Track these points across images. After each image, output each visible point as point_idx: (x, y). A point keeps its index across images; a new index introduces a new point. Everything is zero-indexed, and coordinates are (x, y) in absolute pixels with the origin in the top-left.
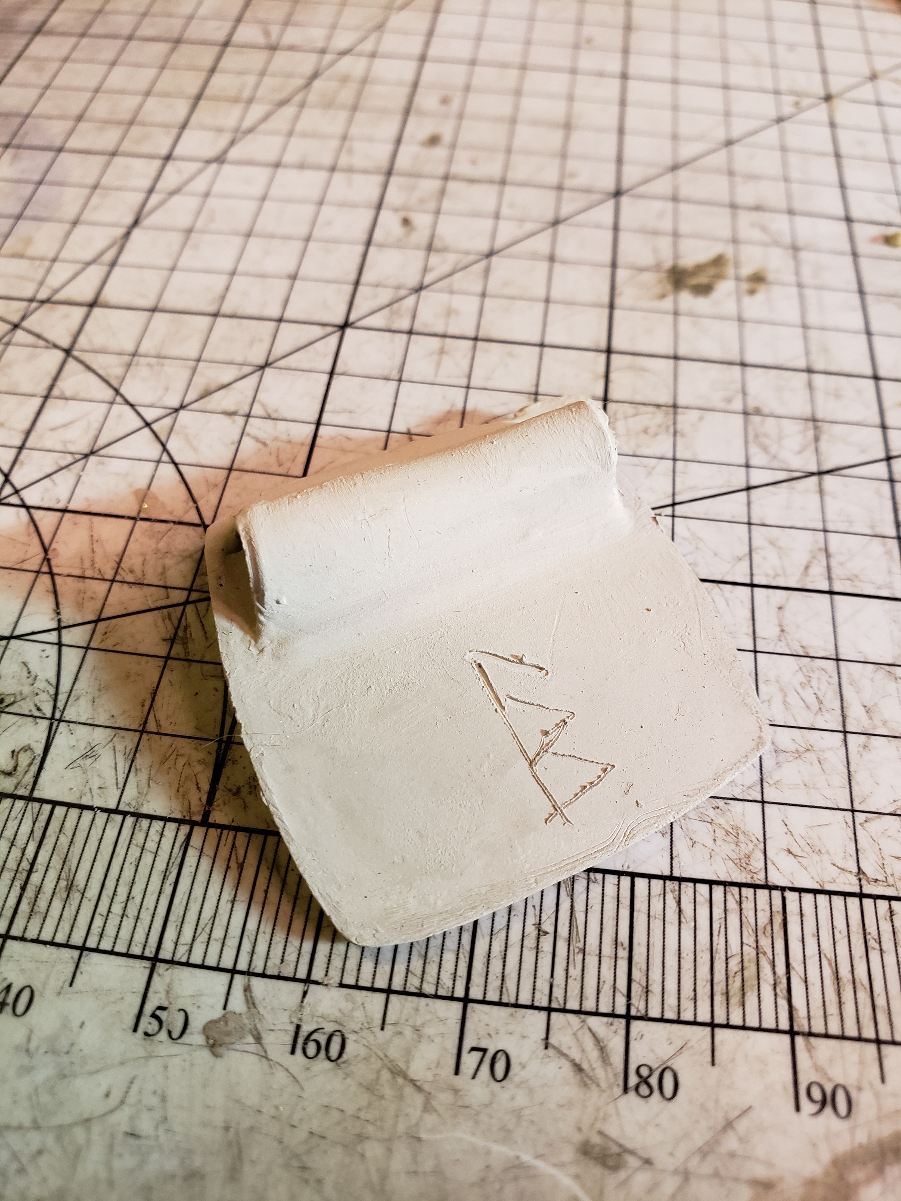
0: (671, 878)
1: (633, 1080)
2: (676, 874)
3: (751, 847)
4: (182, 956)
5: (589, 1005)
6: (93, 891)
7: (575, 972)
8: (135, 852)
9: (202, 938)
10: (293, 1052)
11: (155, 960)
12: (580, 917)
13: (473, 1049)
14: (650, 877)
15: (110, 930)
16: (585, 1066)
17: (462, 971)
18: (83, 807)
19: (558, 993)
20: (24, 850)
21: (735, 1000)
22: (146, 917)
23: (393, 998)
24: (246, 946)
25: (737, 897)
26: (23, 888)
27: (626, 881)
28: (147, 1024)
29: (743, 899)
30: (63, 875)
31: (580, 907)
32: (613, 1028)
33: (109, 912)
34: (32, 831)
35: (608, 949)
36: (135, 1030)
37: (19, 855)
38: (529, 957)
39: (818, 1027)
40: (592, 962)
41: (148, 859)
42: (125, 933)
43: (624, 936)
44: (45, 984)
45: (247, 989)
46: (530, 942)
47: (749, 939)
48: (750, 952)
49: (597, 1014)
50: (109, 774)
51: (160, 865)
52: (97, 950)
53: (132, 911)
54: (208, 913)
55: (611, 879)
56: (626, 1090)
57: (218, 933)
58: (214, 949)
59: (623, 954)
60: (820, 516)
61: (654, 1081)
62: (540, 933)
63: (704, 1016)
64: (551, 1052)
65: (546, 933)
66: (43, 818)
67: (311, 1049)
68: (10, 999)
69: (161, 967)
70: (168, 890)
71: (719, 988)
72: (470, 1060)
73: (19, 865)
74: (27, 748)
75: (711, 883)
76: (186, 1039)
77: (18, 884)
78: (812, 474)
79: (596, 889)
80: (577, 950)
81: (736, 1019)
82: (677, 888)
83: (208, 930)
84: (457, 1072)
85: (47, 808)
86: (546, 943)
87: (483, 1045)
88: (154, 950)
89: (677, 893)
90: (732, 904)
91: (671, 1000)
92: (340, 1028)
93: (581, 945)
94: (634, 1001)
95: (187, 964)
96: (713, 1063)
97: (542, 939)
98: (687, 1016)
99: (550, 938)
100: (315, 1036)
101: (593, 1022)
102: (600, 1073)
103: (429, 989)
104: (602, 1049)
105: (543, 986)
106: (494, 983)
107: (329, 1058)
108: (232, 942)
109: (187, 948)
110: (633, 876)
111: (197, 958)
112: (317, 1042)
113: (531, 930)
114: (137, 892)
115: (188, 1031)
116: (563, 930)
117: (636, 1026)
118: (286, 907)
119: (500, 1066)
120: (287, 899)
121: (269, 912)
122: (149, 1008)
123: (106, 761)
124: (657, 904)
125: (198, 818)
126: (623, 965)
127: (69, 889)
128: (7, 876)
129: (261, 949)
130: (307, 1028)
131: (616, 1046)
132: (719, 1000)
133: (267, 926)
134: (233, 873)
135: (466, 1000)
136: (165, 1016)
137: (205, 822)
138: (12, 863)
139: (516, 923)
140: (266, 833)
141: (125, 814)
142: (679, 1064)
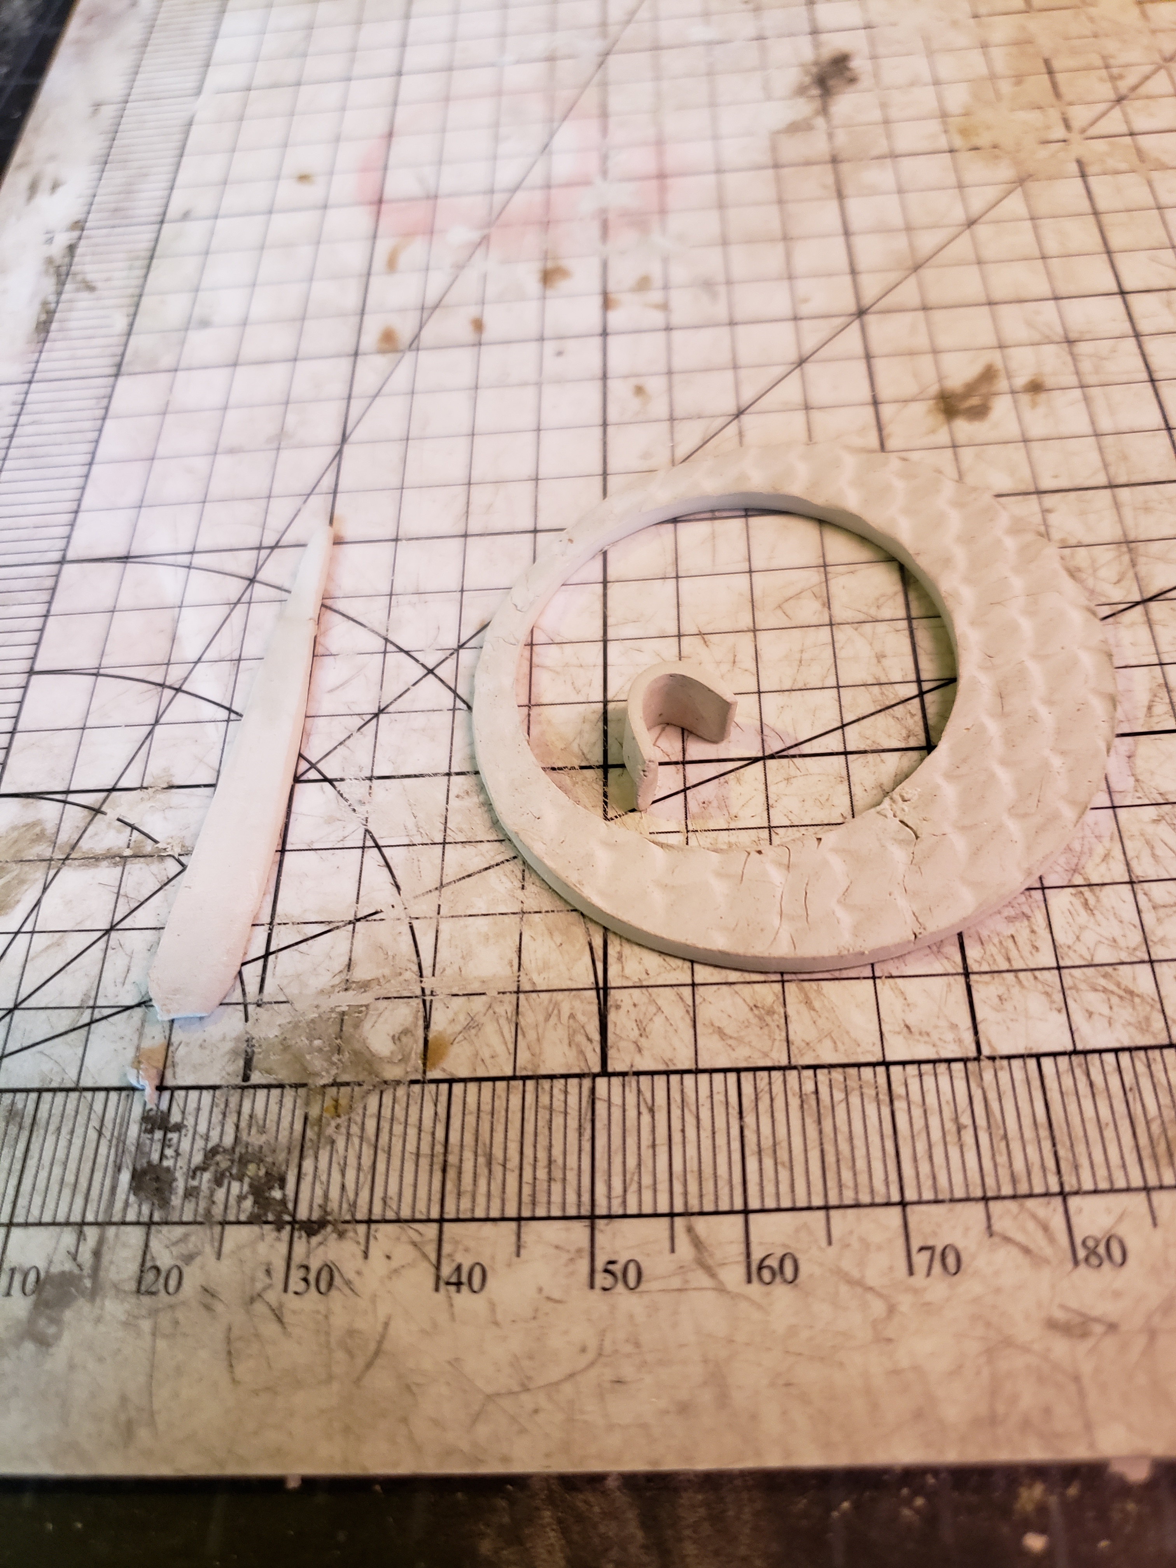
0: (1075, 1052)
1: (1081, 1253)
2: (1080, 1047)
3: (1148, 1008)
4: (617, 1210)
5: (1023, 1189)
6: (513, 1163)
7: (1002, 1159)
8: (544, 1115)
9: (633, 1188)
10: (749, 1281)
11: (592, 1218)
12: (995, 1105)
13: (922, 1249)
14: (1054, 1055)
15: (542, 1198)
16: (1032, 1246)
17: (893, 1176)
18: (480, 1080)
19: (990, 1181)
20: (433, 1134)
21: (1164, 1163)
22: (571, 1176)
23: (833, 1213)
24: (678, 1188)
25: (1145, 1060)
26: (444, 1171)
27: (1032, 1063)
28: (602, 1279)
29: (1151, 1061)
30: (480, 1151)
31: (992, 1096)
32: (1052, 1206)
33: (535, 1178)
34: (436, 1114)
35: (1029, 1133)
36: (592, 1286)
37: (430, 1138)
38: (954, 1152)
40: (1016, 1146)
41: (558, 1121)
42: (556, 1198)
44: (493, 1258)
45: (690, 1230)
46: (952, 1138)
49: (1031, 1196)
50: (496, 1041)
51: (573, 1123)
52: (533, 1218)
53: (557, 1174)
54: (632, 1162)
55: (1016, 1064)
56: (1076, 1262)
57: (647, 1180)
58: (647, 1196)
59: (1044, 1133)
60: (1153, 650)
61: (1101, 1250)
62: (959, 1129)
63: (1137, 1182)
64: (996, 1239)
65: (965, 1127)
66: (443, 1099)
67: (766, 1275)
68: (464, 1279)
69: (600, 1224)
70: (587, 1146)
71: (1146, 1153)
72: (921, 1260)
73: (433, 1149)
74: (406, 1032)
75: (1116, 1051)
76: (643, 1287)
77: (437, 1168)
78: (1137, 603)
79: (1004, 1076)
80: (999, 1138)
81: (1169, 1180)
82: (1083, 1061)
83: (636, 1178)
84: (911, 1272)
85: (444, 1087)
86: (968, 1136)
87: (930, 1243)
88: (589, 1208)
89: (1084, 1066)
90: (1141, 1069)
91: (1102, 1172)
92: (788, 1251)
93: (1002, 1132)
94: (1065, 1178)
95: (625, 1216)
96: (1155, 1224)
97: (963, 1133)
98: (1121, 1183)
99: (970, 1130)
100: (767, 1263)
101: (1030, 1203)
102: (1048, 1251)
103: (865, 1198)
104: (1046, 1228)
105: (974, 1177)
106: (927, 1183)
107: (785, 1281)
108: (663, 1186)
109: (620, 1200)
110: (1038, 1057)
111: (632, 1209)
112: (770, 1268)
113: (950, 1126)
114: (557, 1152)
115: (644, 1279)
116: (981, 1121)
117: (1073, 1202)
118: (706, 1143)
119: (951, 1260)
120: (705, 1134)
121: (692, 1151)
122: (600, 1264)
123: (490, 1029)
124: (1067, 1081)
125: (597, 1069)
126: (1047, 1145)
127: (489, 1163)
128: (424, 1163)
129: (693, 1188)
130: (756, 1256)
131: (1058, 1223)
132: (1148, 1164)
133: (692, 1165)
134: (646, 1118)
135: (903, 1204)
136: (617, 1268)
137: (605, 1072)
138: (425, 1149)
139: (934, 1122)
140: (668, 1073)
141: (524, 1078)
142: (1122, 1231)
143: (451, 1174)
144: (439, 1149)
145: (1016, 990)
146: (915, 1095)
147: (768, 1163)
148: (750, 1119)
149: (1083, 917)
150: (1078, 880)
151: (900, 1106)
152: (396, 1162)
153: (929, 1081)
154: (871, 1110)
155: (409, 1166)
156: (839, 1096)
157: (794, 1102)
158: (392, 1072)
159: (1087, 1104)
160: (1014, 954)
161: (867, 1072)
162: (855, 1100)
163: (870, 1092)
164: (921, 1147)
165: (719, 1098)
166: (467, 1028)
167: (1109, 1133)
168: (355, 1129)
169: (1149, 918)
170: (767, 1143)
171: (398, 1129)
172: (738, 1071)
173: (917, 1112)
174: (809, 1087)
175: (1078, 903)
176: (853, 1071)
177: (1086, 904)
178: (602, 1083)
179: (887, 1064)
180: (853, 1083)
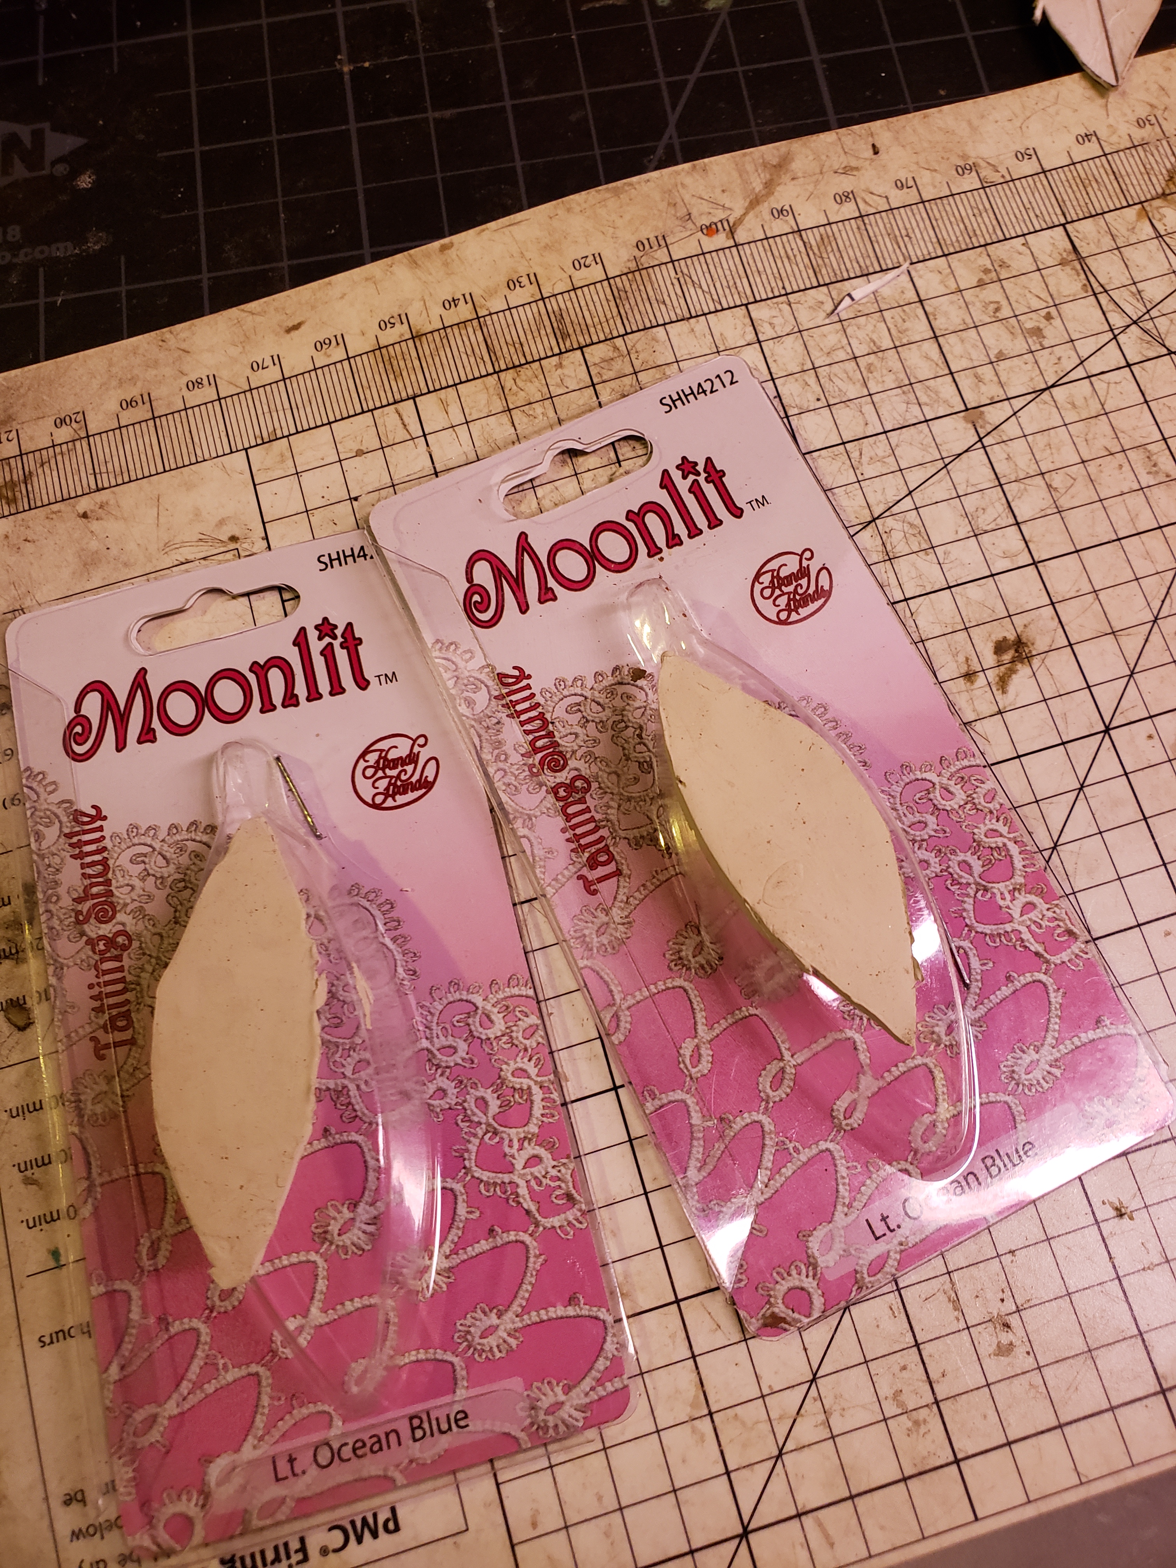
0: (867, 275)
1: (851, 196)
2: (865, 277)
4: (1035, 177)
5: (877, 216)
6: (1086, 183)
7: (888, 226)
8: (1082, 204)
9: (1032, 186)
10: (974, 163)
11: (1044, 172)
12: (896, 247)
13: (911, 187)
14: (875, 272)
15: (1069, 174)
16: (870, 195)
17: (930, 212)
18: (1117, 209)
19: (891, 216)
21: (825, 236)
22: (1059, 184)
23: (949, 194)
24: (1014, 190)
25: (837, 277)
27: (884, 267)
28: (1031, 152)
31: (898, 251)
32: (865, 211)
33: (1074, 179)
34: (1129, 193)
35: (880, 238)
36: (1033, 149)
38: (908, 226)
39: (790, 236)
40: (884, 232)
41: (1075, 204)
42: (1062, 175)
43: (876, 245)
44: (1078, 148)
45: (1003, 177)
46: (910, 231)
47: (827, 261)
48: (824, 255)
49: (874, 214)
50: (1118, 226)
51: (1068, 203)
52: (1068, 165)
53: (1066, 184)
54: (1037, 195)
55: (890, 266)
56: (852, 192)
57: (1028, 190)
58: (1025, 185)
59: (873, 239)
61: (843, 199)
62: (908, 236)
63: (834, 226)
64: (884, 195)
65: (906, 238)
67: (968, 167)
68: (1085, 138)
69: (1040, 171)
71: (832, 239)
72: (911, 183)
76: (1014, 153)
79: (895, 260)
80: (891, 235)
81: (822, 229)
82: (863, 272)
83: (1033, 190)
84: (914, 178)
85: (1131, 203)
86: (904, 232)
87: (909, 189)
88: (1047, 175)
89: (862, 270)
90: (838, 272)
91: (848, 227)
92: (962, 177)
93: (891, 237)
94: (862, 223)
95: (1031, 176)
96: (825, 211)
97: (906, 234)
98: (840, 224)
99: (903, 235)
100: (969, 171)
101: (874, 211)
102: (863, 195)
103: (938, 201)
104: (866, 202)
105: (898, 217)
106: (916, 211)
107: (959, 166)
108: (1020, 189)
109: (1035, 180)
110: (882, 271)
111: (1029, 179)
112: (967, 170)
113: (912, 235)
114: (1069, 191)
115: (1015, 156)
116: (899, 239)
117: (857, 214)
118: (1009, 209)
119: (899, 184)
120: (1010, 212)
121: (1014, 205)
122: (1034, 157)
123: (1124, 231)
124: (868, 263)
125: (1067, 226)
126: (872, 234)
127: (1096, 180)
128: (1124, 173)
129: (1008, 192)
130: (974, 173)
131: (862, 206)
132: (830, 234)
133: (1011, 200)
134: (1038, 213)
135: (923, 202)
136: (1026, 157)
137: (1063, 225)
138: (1126, 178)
139: (919, 236)
140: (1036, 231)
141: (1097, 215)
142: (837, 206)
143: (1110, 172)
144: (1120, 180)
145: (897, 298)
146: (929, 245)
147: (981, 207)
148: (995, 222)
149: (874, 337)
150: (880, 354)
151: (934, 240)
152: (1136, 170)
153: (925, 252)
154: (946, 236)
155: (1129, 170)
156: (960, 239)
157: (978, 232)
158: (1157, 203)
159: (858, 254)
160: (902, 314)
161: (952, 250)
162: (954, 239)
163: (949, 242)
164: (921, 225)
165: (1010, 227)
166: (1134, 228)
167: (847, 243)
168: (1160, 177)
169: (845, 341)
170: (984, 214)
171: (1142, 182)
172: (1006, 239)
173: (927, 238)
174: (974, 239)
175: (878, 343)
176: (958, 249)
177: (874, 343)
178: (1063, 221)
179: (945, 255)
180: (956, 244)
